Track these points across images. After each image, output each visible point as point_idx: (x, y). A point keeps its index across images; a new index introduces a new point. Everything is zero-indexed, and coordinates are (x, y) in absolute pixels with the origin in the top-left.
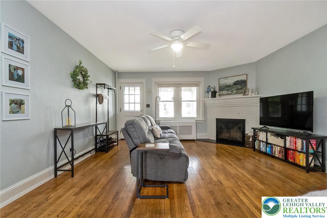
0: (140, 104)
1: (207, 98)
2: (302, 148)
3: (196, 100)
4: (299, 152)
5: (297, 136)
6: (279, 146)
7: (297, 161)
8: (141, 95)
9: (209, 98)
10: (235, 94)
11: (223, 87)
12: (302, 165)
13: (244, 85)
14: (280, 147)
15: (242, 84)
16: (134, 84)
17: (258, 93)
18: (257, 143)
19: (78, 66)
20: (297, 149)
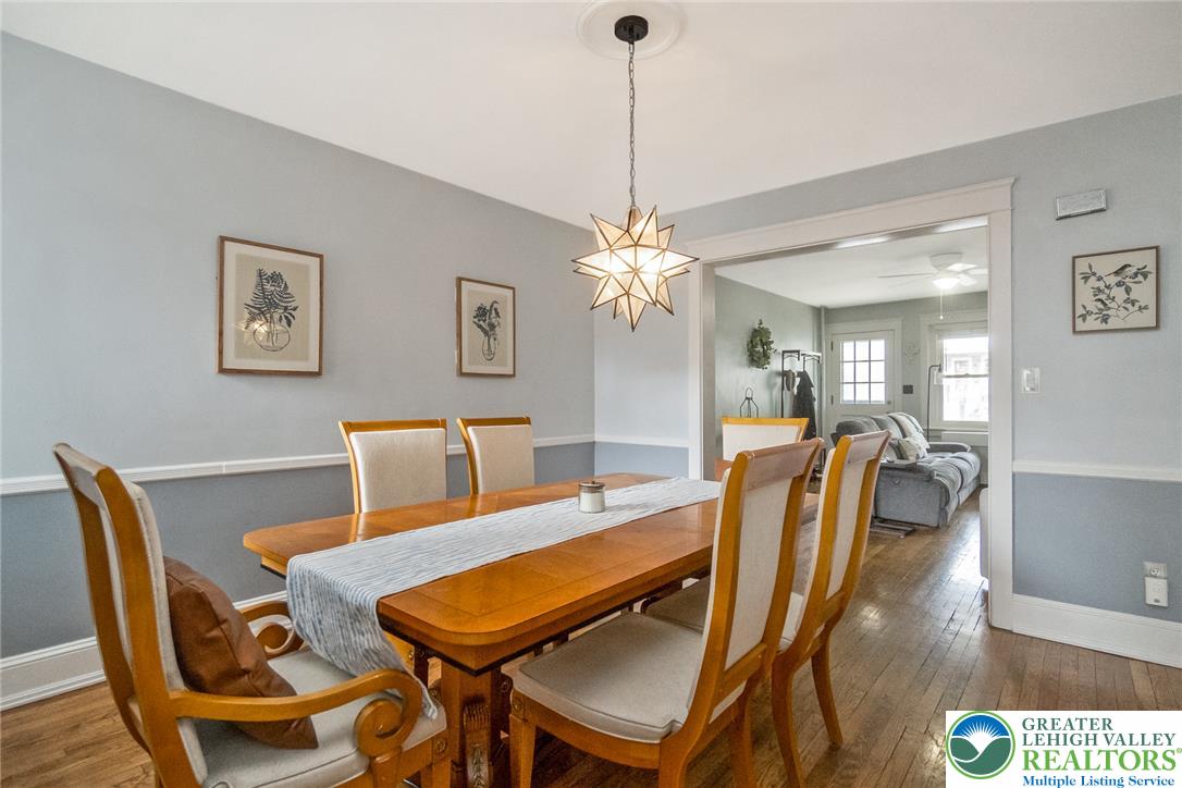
0: (883, 385)
8: (886, 360)
16: (868, 336)
19: (755, 330)
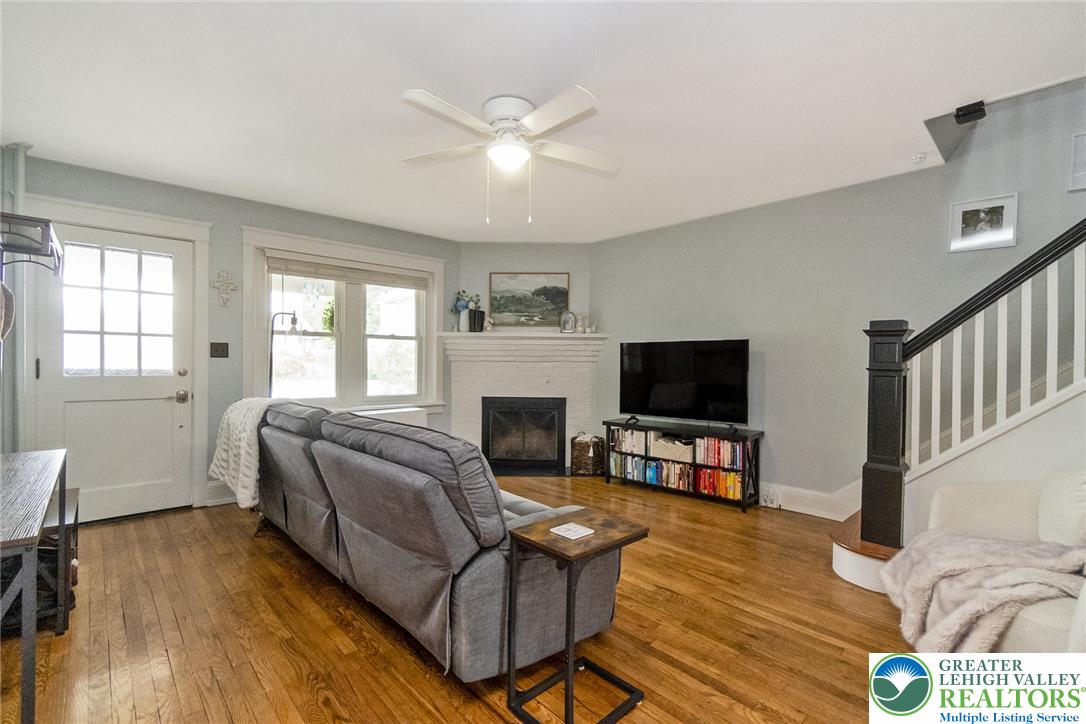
0: (171, 339)
1: (452, 331)
2: (733, 462)
3: (413, 334)
4: (725, 470)
5: (720, 436)
6: (679, 463)
7: (721, 493)
8: (178, 295)
9: (459, 330)
10: (537, 324)
11: (502, 301)
12: (731, 498)
13: (562, 302)
14: (681, 465)
15: (558, 300)
16: (134, 241)
17: (596, 328)
18: (614, 461)
20: (722, 465)
